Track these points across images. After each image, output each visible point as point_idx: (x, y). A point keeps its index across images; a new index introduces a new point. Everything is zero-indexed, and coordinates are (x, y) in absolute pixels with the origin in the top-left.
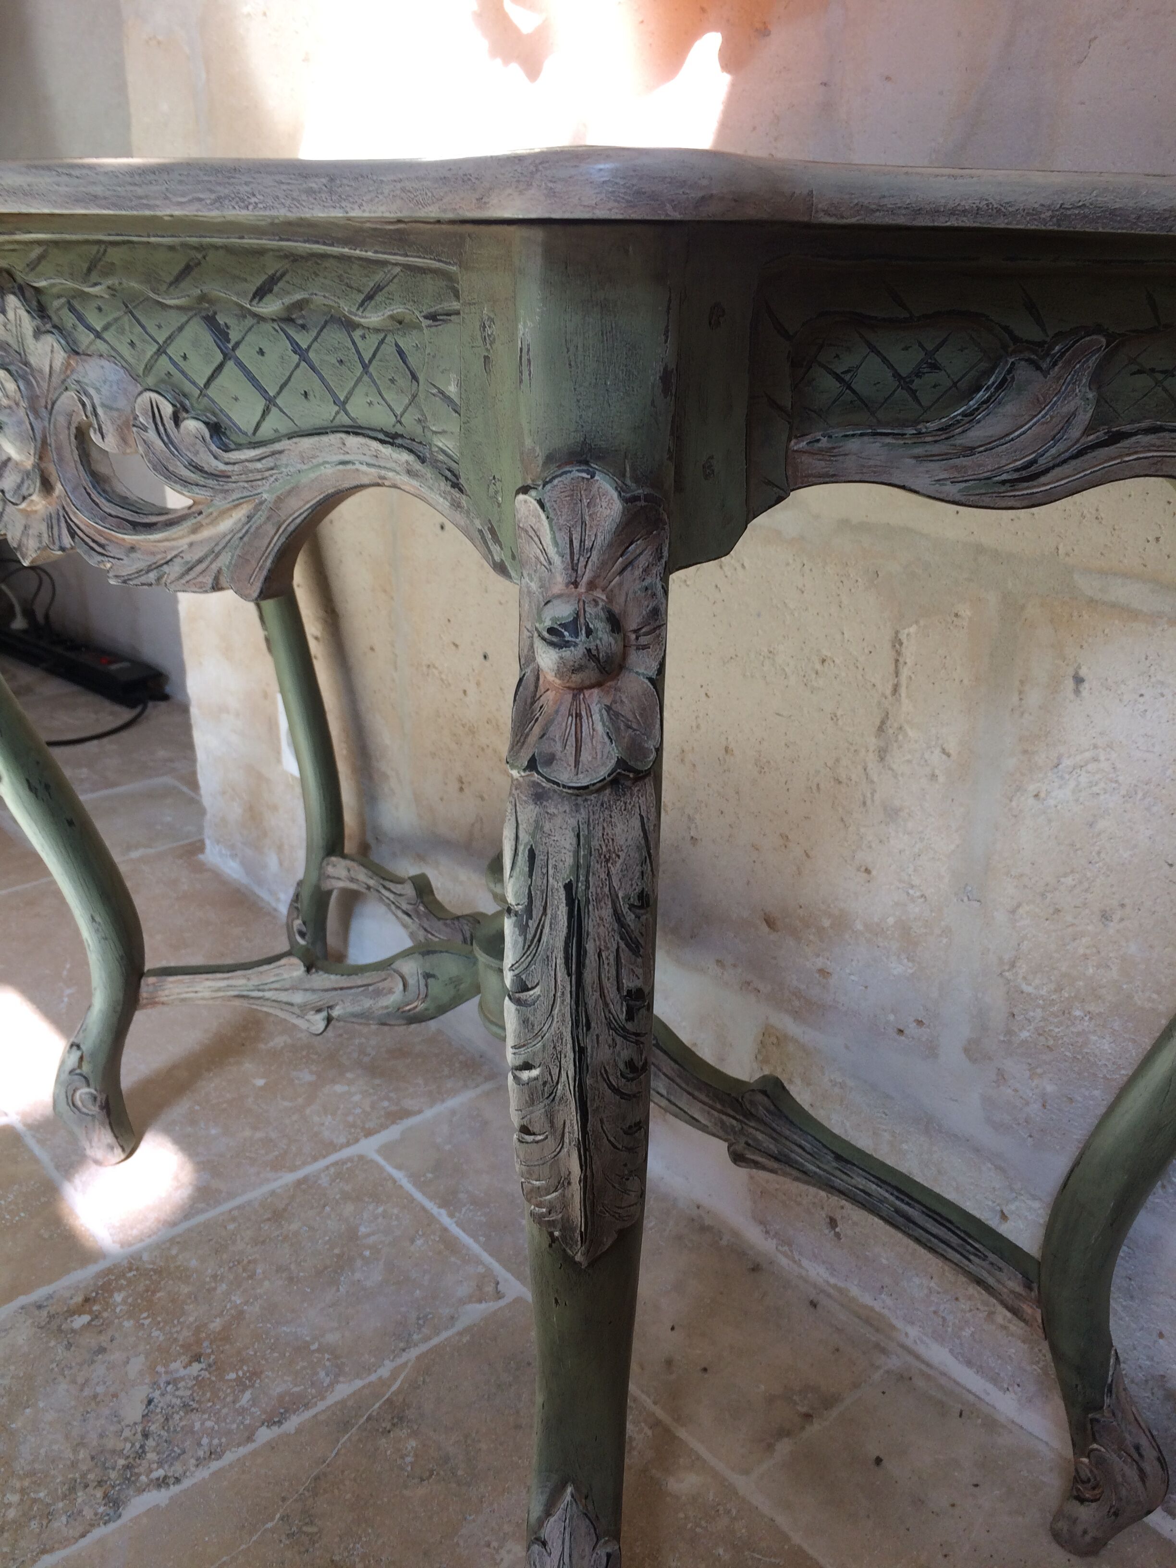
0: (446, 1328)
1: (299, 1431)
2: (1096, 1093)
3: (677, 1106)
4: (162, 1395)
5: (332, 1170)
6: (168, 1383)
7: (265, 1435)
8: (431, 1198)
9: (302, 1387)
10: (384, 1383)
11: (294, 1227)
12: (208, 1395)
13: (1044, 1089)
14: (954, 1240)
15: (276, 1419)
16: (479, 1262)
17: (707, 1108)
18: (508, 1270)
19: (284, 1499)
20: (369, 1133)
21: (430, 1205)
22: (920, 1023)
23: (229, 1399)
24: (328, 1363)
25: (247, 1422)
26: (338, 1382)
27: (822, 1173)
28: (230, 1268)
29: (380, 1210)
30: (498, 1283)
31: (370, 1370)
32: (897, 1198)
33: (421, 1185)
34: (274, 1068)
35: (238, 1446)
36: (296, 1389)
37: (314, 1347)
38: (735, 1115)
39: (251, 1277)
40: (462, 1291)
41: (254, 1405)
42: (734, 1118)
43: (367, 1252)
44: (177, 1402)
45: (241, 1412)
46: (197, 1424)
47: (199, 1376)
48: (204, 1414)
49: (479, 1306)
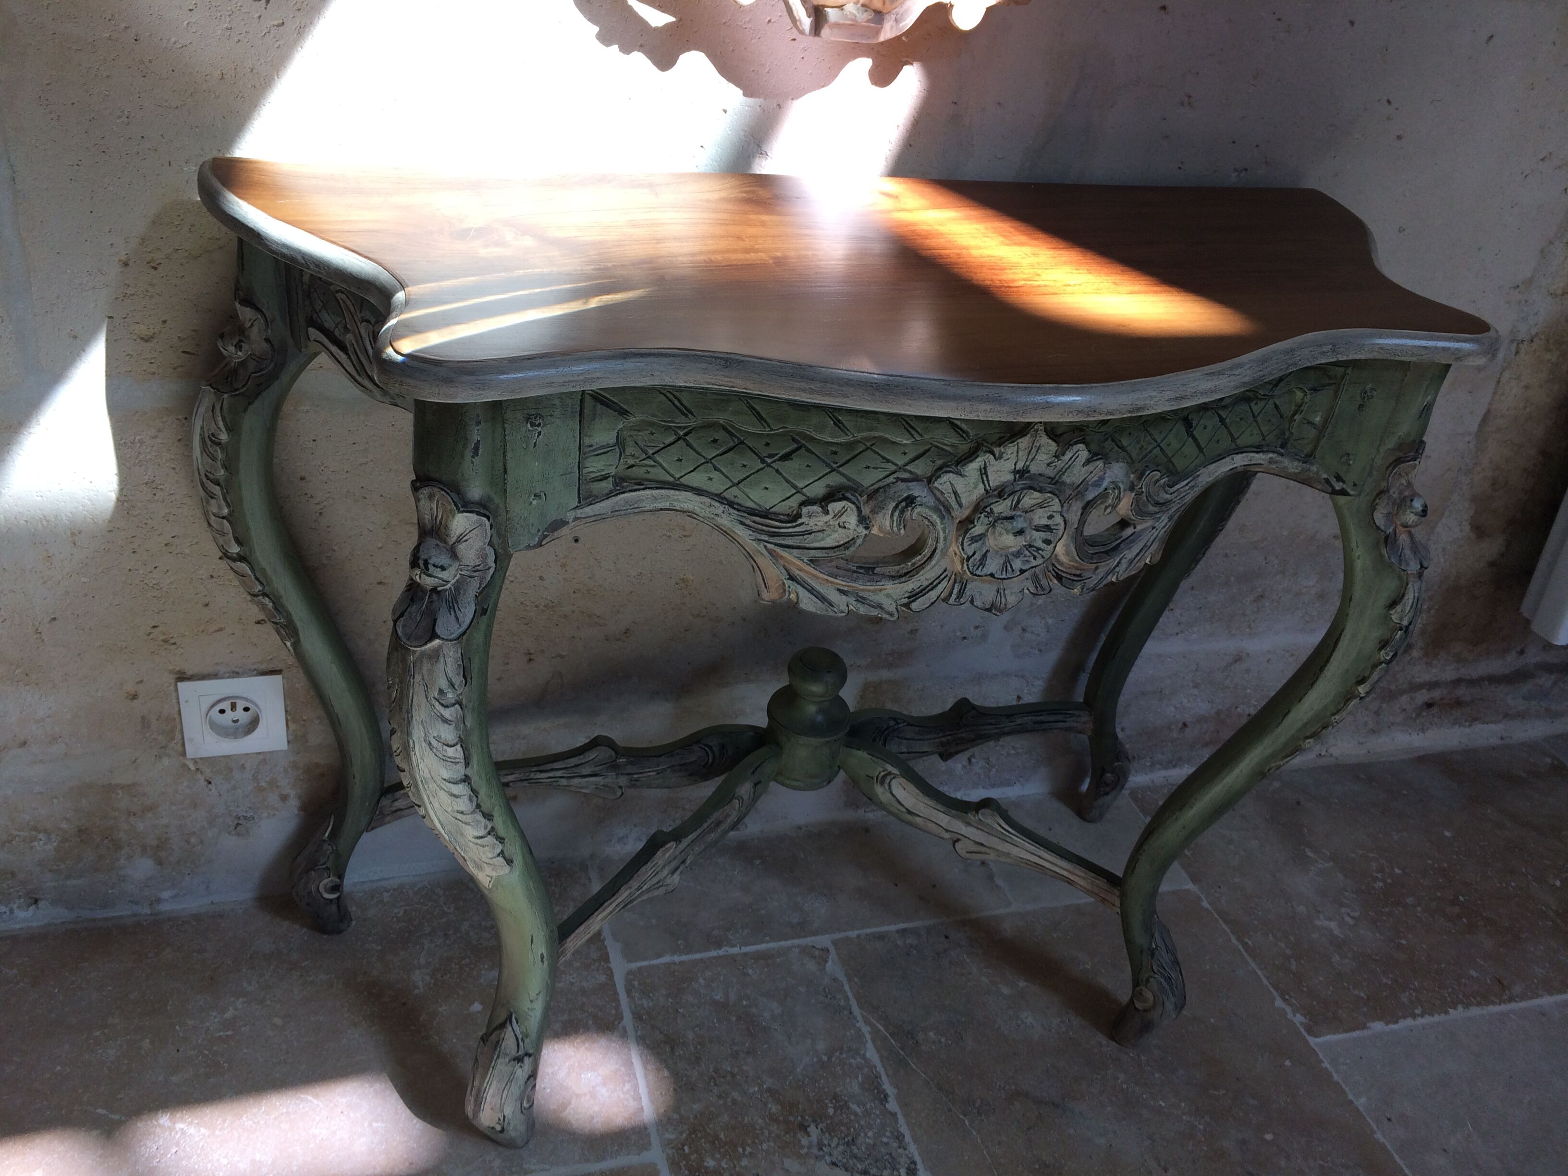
0: (842, 985)
1: (896, 1087)
3: (912, 752)
4: (830, 1155)
5: (636, 995)
6: (822, 1149)
7: (892, 1105)
8: (707, 950)
9: (860, 1075)
10: (875, 1032)
11: (690, 1035)
12: (842, 1128)
13: (1048, 623)
15: (882, 1096)
16: (790, 948)
17: (932, 741)
18: (805, 937)
19: (950, 1110)
20: (607, 959)
21: (713, 953)
22: (976, 627)
23: (852, 1117)
24: (844, 1055)
25: (878, 1112)
26: (864, 1055)
28: (716, 1085)
29: (701, 981)
30: (814, 947)
31: (860, 1035)
33: (689, 950)
34: (461, 993)
35: (897, 1122)
36: (860, 1079)
37: (825, 1058)
38: (951, 733)
39: (733, 1075)
40: (811, 966)
41: (864, 1105)
42: (950, 735)
43: (745, 1003)
44: (841, 1148)
45: (867, 1113)
46: (867, 1140)
47: (822, 1130)
48: (860, 1135)
49: (830, 963)
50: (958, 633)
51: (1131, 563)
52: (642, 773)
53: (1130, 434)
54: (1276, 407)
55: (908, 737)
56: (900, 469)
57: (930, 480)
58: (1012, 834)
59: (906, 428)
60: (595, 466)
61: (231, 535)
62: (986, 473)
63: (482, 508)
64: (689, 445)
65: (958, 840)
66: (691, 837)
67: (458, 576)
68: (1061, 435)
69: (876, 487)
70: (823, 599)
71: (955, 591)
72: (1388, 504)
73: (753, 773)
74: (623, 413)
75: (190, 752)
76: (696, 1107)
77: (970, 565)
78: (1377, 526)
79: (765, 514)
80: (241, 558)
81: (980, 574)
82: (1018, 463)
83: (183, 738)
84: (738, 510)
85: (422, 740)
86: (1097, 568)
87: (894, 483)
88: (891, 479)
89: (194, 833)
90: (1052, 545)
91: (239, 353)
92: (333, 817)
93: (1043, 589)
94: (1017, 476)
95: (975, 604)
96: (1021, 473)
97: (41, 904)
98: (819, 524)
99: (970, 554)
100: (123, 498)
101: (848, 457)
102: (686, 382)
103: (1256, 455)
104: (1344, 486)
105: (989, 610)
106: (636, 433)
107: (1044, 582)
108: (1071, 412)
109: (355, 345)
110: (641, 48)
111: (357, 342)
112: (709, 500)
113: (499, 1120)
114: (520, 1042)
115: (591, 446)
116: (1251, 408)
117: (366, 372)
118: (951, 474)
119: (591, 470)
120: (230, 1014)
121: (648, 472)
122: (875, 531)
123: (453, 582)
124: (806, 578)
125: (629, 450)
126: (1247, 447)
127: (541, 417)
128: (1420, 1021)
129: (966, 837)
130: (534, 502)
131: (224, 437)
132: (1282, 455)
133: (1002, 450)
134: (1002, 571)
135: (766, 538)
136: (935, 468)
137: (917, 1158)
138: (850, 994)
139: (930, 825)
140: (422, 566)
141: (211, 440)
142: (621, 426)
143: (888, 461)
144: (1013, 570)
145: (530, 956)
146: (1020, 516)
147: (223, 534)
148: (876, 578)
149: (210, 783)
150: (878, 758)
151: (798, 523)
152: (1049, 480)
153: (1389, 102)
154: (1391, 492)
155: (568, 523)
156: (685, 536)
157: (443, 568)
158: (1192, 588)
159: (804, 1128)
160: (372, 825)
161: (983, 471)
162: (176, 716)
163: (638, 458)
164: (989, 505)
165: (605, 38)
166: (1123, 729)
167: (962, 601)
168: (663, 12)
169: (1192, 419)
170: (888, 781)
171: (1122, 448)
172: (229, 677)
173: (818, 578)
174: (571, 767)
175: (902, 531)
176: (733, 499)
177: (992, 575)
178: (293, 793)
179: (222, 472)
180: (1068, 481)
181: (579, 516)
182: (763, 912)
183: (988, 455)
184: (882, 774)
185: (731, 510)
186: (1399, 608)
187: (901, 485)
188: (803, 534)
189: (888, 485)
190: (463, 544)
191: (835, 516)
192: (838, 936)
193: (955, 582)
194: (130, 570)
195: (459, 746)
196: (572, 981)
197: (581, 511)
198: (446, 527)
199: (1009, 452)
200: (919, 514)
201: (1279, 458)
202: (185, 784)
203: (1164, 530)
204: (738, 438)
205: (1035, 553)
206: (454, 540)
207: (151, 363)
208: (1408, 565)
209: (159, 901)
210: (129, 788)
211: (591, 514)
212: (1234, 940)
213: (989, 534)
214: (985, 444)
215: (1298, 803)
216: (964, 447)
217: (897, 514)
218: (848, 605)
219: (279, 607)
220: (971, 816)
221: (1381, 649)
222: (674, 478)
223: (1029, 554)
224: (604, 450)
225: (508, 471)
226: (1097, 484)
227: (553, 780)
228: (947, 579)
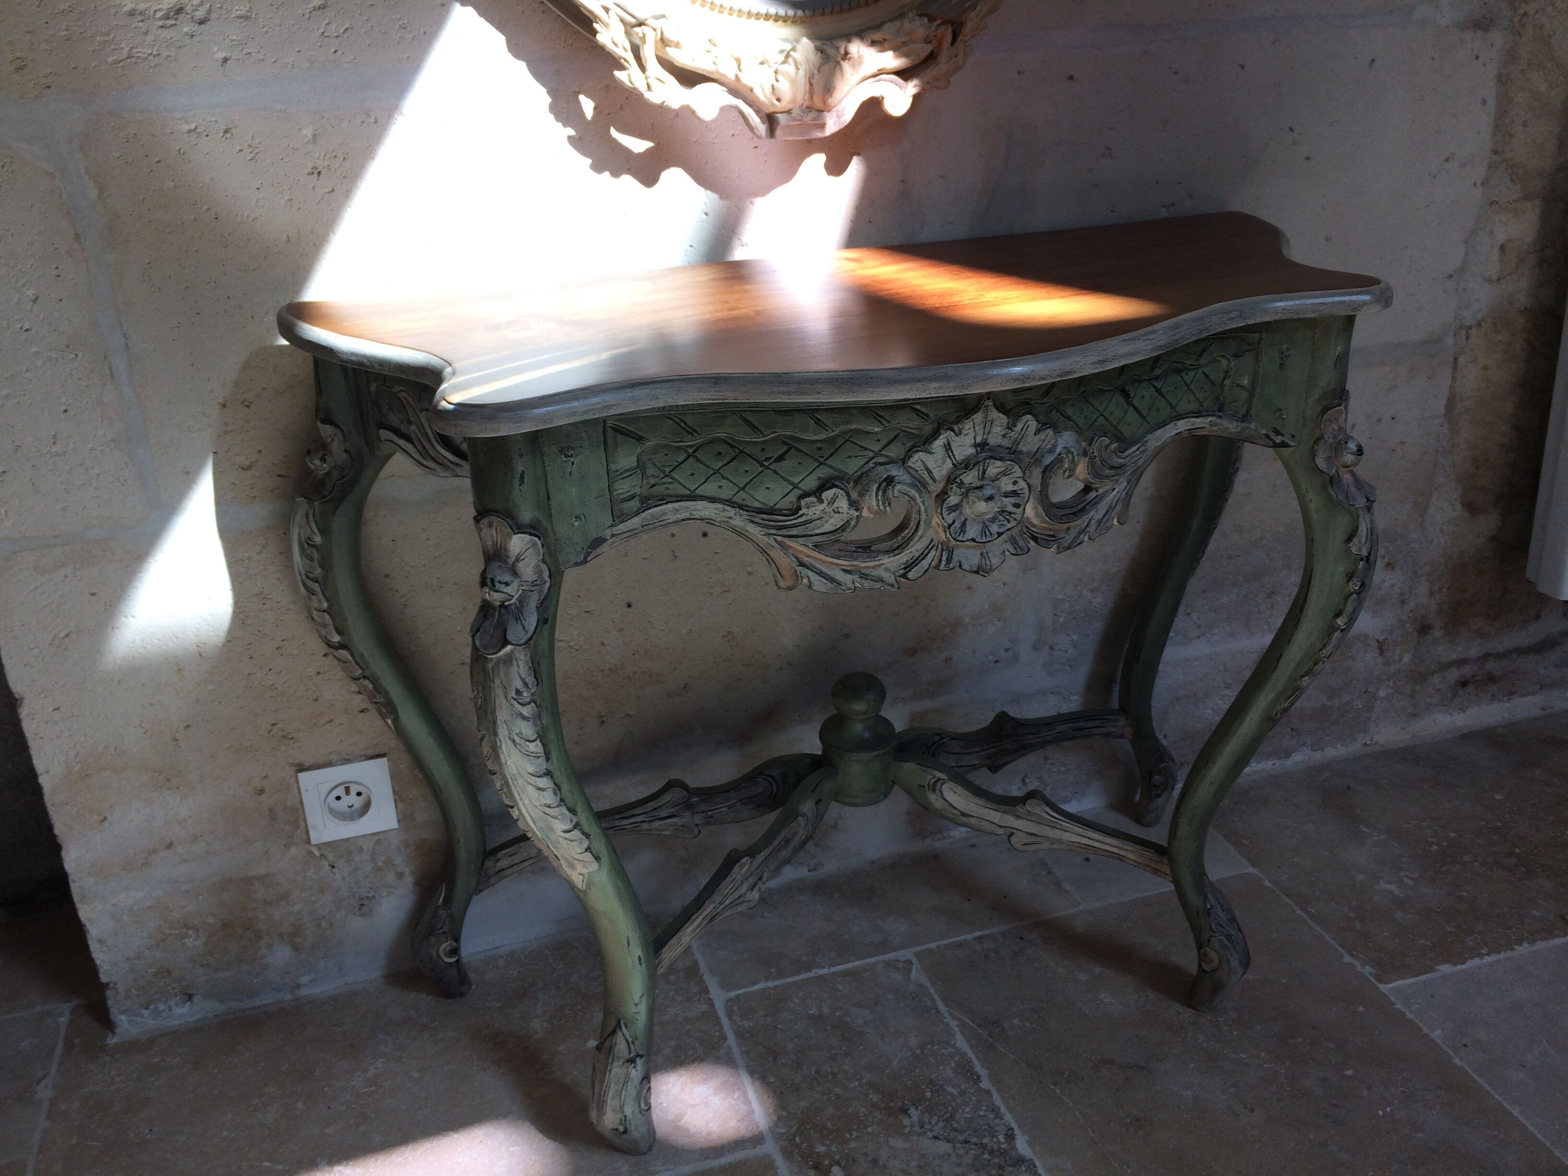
0: (927, 990)
1: (988, 1068)
2: (1097, 624)
4: (932, 1131)
5: (736, 1018)
6: (923, 1127)
7: (985, 1084)
8: (798, 973)
9: (952, 1062)
10: (963, 1026)
11: (790, 1045)
12: (941, 1107)
13: (1073, 639)
14: (1098, 723)
15: (976, 1077)
16: (874, 964)
17: (978, 755)
18: (889, 953)
19: (1040, 1083)
20: (706, 990)
21: (804, 976)
22: (1007, 650)
23: (949, 1098)
24: (936, 1047)
25: (973, 1091)
26: (954, 1045)
27: (1040, 740)
28: (819, 1084)
29: (796, 1000)
30: (897, 960)
31: (948, 1029)
32: (1075, 723)
33: (781, 975)
34: (577, 1033)
35: (991, 1096)
36: (953, 1065)
37: (918, 1051)
38: (995, 745)
39: (834, 1075)
40: (897, 976)
41: (959, 1086)
42: (995, 747)
43: (838, 1014)
44: (941, 1124)
45: (963, 1093)
46: (965, 1115)
47: (921, 1111)
48: (957, 1111)
49: (914, 971)
50: (990, 657)
51: (1100, 523)
52: (714, 810)
53: (1072, 405)
54: (1206, 375)
55: (955, 751)
56: (877, 454)
57: (904, 461)
58: (1061, 820)
59: (875, 418)
60: (623, 488)
61: (332, 626)
62: (950, 448)
63: (533, 529)
64: (698, 460)
65: (1012, 834)
66: (764, 854)
67: (521, 591)
68: (1010, 410)
69: (859, 473)
70: (831, 579)
71: (944, 558)
72: (1326, 449)
73: (813, 791)
74: (640, 439)
75: (314, 840)
76: (803, 1104)
77: (952, 532)
78: (1320, 470)
79: (771, 511)
80: (342, 646)
81: (963, 540)
82: (977, 438)
83: (306, 826)
84: (748, 511)
85: (507, 738)
86: (1069, 529)
87: (873, 468)
88: (871, 465)
89: (324, 917)
90: (1022, 508)
91: (325, 465)
92: (444, 886)
93: (1022, 549)
94: (979, 449)
95: (963, 568)
96: (982, 446)
97: (196, 999)
98: (817, 512)
99: (951, 522)
100: (238, 610)
101: (832, 451)
102: (686, 401)
103: (1197, 420)
104: (1284, 439)
105: (977, 572)
106: (653, 456)
107: (1021, 543)
108: (1008, 381)
109: (419, 434)
110: (629, 171)
111: (420, 431)
112: (722, 506)
113: (621, 1120)
114: (631, 1045)
115: (617, 471)
116: (1182, 378)
117: (430, 455)
118: (920, 453)
119: (620, 491)
120: (372, 1072)
121: (668, 489)
122: (865, 513)
123: (517, 596)
124: (814, 563)
125: (650, 472)
126: (1185, 414)
127: (573, 448)
128: (1487, 959)
129: (1019, 830)
130: (576, 524)
131: (318, 539)
132: (1220, 417)
133: (961, 427)
134: (982, 536)
135: (774, 532)
136: (907, 450)
137: (1014, 1126)
138: (936, 997)
139: (984, 824)
140: (489, 584)
141: (308, 544)
142: (639, 450)
143: (866, 449)
144: (991, 534)
145: (629, 959)
146: (988, 485)
147: (325, 626)
148: (872, 554)
149: (333, 867)
150: (926, 766)
151: (799, 514)
152: (1008, 450)
153: (1291, 129)
154: (1326, 437)
155: (606, 540)
156: (726, 592)
157: (507, 584)
158: (1204, 591)
159: (904, 1111)
160: (480, 887)
161: (948, 447)
162: (299, 806)
163: (657, 477)
164: (959, 476)
165: (597, 167)
166: (1165, 736)
167: (951, 566)
168: (643, 139)
169: (1129, 390)
170: (938, 787)
171: (1069, 418)
172: (341, 764)
173: (824, 562)
174: (650, 811)
175: (888, 508)
176: (741, 502)
177: (973, 540)
178: (407, 870)
179: (319, 570)
180: (1025, 449)
181: (615, 532)
182: (846, 936)
183: (948, 432)
184: (933, 781)
185: (742, 512)
186: (1355, 540)
187: (880, 469)
188: (804, 523)
189: (869, 470)
190: (522, 562)
191: (829, 504)
192: (918, 949)
193: (942, 550)
194: (249, 674)
195: (538, 740)
196: (677, 1012)
197: (616, 528)
198: (506, 549)
199: (967, 428)
200: (900, 491)
201: (1219, 421)
202: (312, 871)
203: (1125, 492)
204: (738, 449)
205: (1008, 517)
206: (513, 559)
207: (252, 488)
208: (1354, 500)
209: (299, 986)
210: (264, 879)
211: (625, 530)
212: (1298, 911)
213: (964, 504)
214: (945, 423)
215: (1349, 788)
216: (928, 429)
217: (880, 493)
218: (853, 583)
219: (378, 688)
220: (1019, 809)
221: (1348, 581)
222: (689, 490)
223: (1003, 519)
224: (629, 473)
225: (552, 497)
226: (1051, 451)
227: (636, 825)
228: (935, 548)
